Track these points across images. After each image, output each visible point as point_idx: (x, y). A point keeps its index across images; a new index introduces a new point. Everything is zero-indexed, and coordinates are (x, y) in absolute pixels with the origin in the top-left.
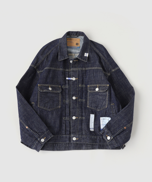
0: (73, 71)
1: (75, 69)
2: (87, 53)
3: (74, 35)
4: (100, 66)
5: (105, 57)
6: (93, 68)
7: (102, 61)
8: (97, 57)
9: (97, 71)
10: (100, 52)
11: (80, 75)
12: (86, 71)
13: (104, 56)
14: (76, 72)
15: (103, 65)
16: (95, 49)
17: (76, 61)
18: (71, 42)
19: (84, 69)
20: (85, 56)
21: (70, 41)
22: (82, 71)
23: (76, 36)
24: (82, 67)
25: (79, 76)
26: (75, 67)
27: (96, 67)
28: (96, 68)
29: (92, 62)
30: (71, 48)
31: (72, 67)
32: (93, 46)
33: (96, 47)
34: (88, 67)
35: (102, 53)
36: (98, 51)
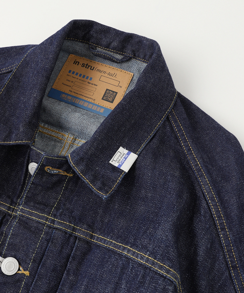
0: (24, 223)
1: (36, 216)
2: (131, 149)
3: (107, 46)
4: (173, 253)
5: (225, 208)
6: (128, 251)
7: (200, 227)
8: (179, 196)
9: (142, 283)
10: (209, 172)
11: (49, 262)
12: (89, 247)
13: (221, 200)
14: (36, 231)
15: (196, 253)
16: (187, 146)
17: (62, 173)
18: (85, 78)
19: (81, 232)
20: (115, 161)
21: (83, 71)
22: (69, 237)
23: (119, 57)
24: (79, 220)
25: (39, 261)
26: (43, 206)
27: (144, 248)
28: (143, 258)
29: (141, 208)
30: (73, 104)
31: (29, 200)
32: (180, 128)
33: (197, 141)
34: (107, 230)
35: (214, 183)
36: (196, 161)
